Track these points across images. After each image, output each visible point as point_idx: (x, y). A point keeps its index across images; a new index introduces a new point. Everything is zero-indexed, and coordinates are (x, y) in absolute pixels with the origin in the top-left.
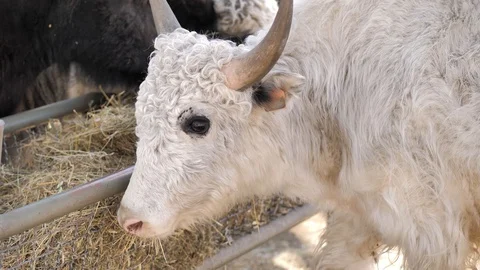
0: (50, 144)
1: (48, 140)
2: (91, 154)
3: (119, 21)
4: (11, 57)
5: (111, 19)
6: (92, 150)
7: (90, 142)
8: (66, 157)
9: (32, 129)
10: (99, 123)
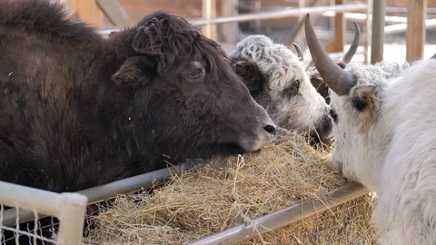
0: (118, 217)
1: (117, 214)
2: (157, 228)
3: (195, 104)
4: (89, 145)
5: (187, 103)
6: (157, 224)
7: (155, 217)
8: (134, 230)
9: (101, 203)
10: (165, 199)
